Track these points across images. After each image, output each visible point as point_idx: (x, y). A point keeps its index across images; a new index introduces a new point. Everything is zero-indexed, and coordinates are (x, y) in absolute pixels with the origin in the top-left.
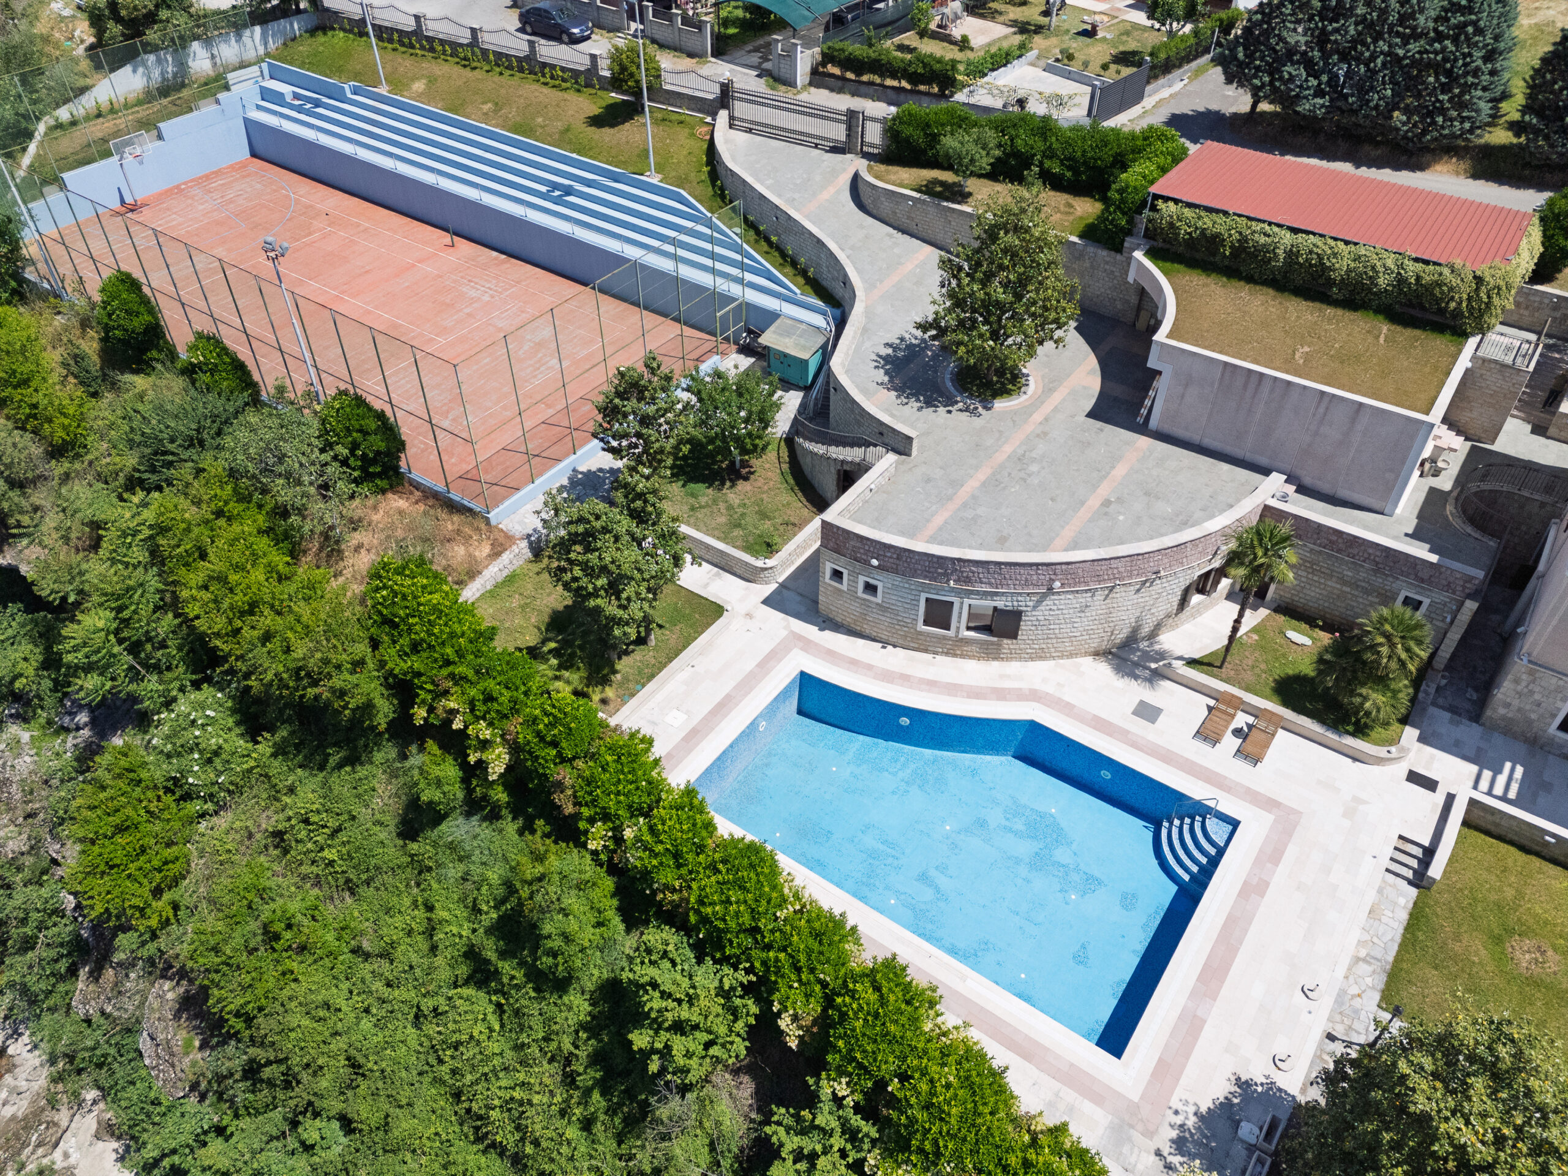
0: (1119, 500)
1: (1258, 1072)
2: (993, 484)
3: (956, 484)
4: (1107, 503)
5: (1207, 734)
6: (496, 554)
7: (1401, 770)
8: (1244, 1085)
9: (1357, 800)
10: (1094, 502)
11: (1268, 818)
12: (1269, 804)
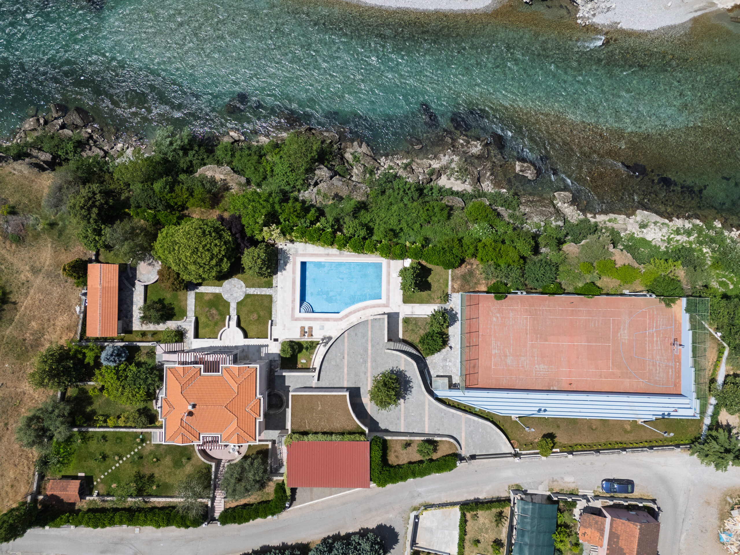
0: (341, 360)
1: (284, 272)
2: (366, 351)
3: (373, 346)
4: (344, 358)
5: (311, 328)
6: (453, 286)
7: (279, 340)
8: (285, 269)
9: (284, 329)
10: (346, 356)
11: (296, 316)
12: (297, 319)
